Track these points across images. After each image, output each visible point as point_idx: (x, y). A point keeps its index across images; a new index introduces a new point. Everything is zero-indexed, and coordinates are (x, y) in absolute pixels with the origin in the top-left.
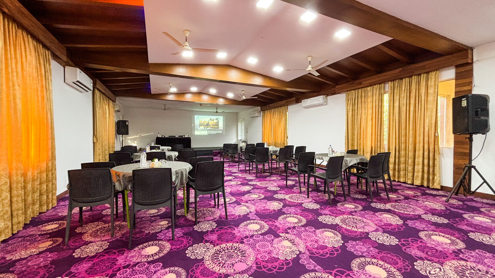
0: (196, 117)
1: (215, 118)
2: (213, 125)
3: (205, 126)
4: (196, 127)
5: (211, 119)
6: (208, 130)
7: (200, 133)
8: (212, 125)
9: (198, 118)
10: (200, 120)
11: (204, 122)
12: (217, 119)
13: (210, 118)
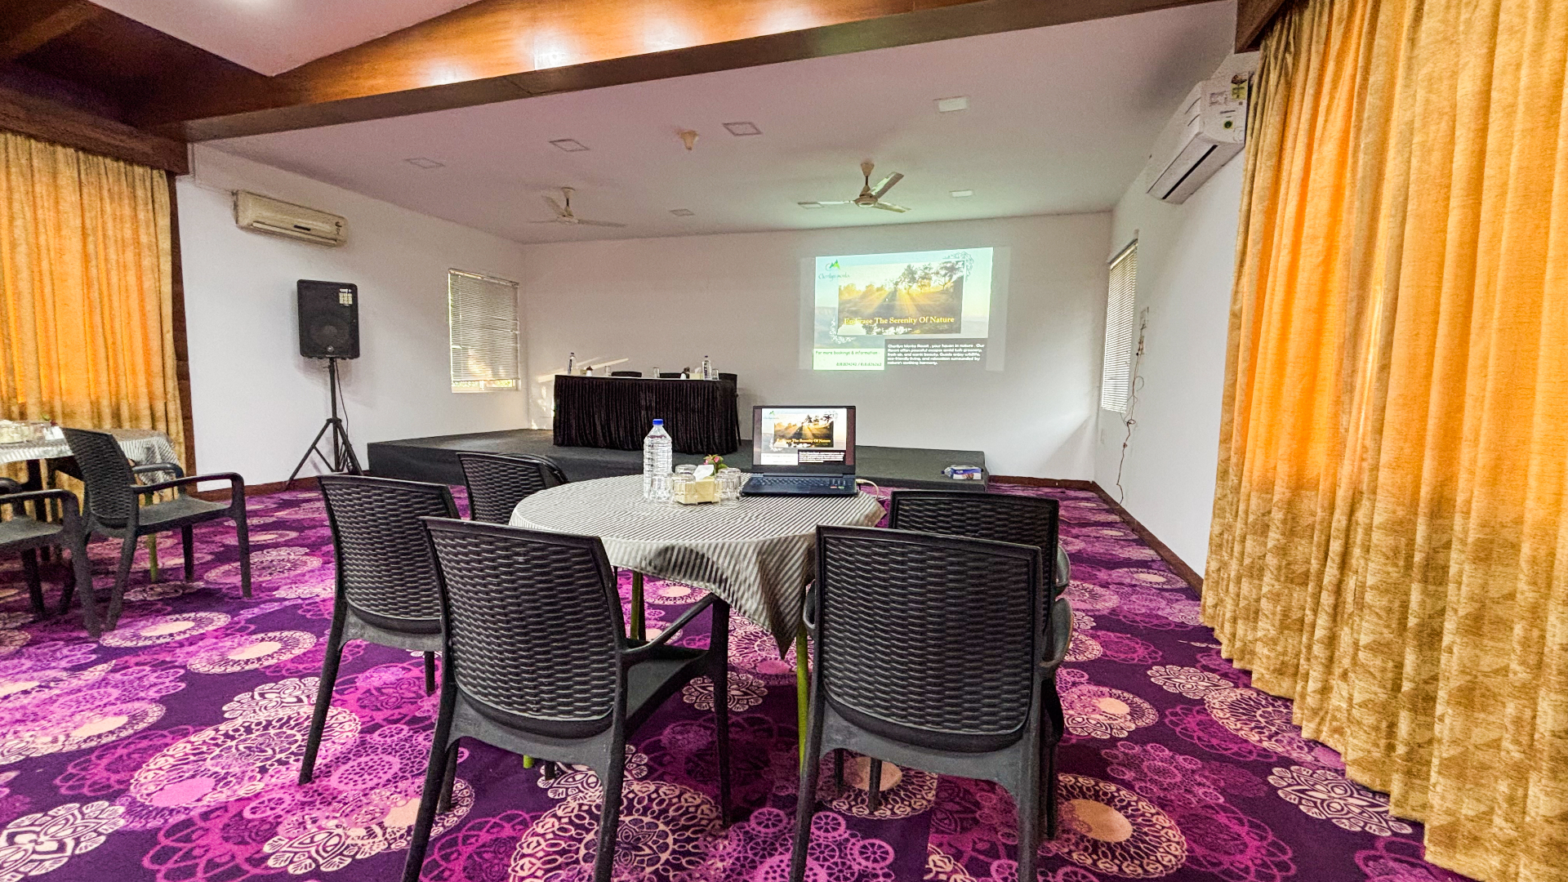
0: (822, 263)
1: (935, 266)
2: (923, 311)
3: (872, 317)
4: (817, 327)
5: (910, 274)
6: (889, 342)
7: (842, 358)
8: (912, 310)
9: (835, 271)
10: (844, 283)
11: (864, 296)
12: (952, 270)
13: (902, 268)
